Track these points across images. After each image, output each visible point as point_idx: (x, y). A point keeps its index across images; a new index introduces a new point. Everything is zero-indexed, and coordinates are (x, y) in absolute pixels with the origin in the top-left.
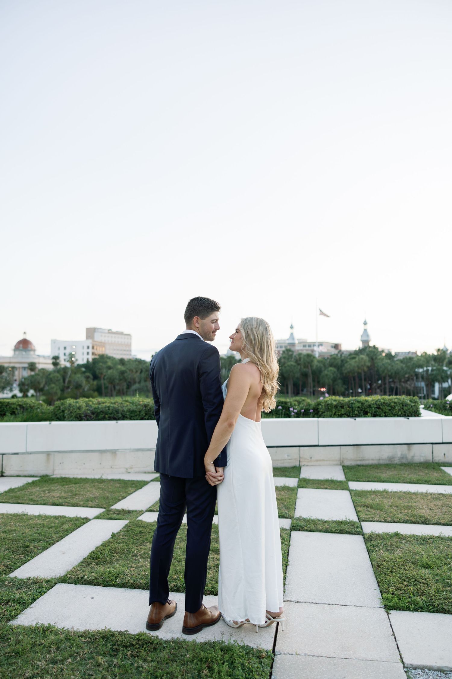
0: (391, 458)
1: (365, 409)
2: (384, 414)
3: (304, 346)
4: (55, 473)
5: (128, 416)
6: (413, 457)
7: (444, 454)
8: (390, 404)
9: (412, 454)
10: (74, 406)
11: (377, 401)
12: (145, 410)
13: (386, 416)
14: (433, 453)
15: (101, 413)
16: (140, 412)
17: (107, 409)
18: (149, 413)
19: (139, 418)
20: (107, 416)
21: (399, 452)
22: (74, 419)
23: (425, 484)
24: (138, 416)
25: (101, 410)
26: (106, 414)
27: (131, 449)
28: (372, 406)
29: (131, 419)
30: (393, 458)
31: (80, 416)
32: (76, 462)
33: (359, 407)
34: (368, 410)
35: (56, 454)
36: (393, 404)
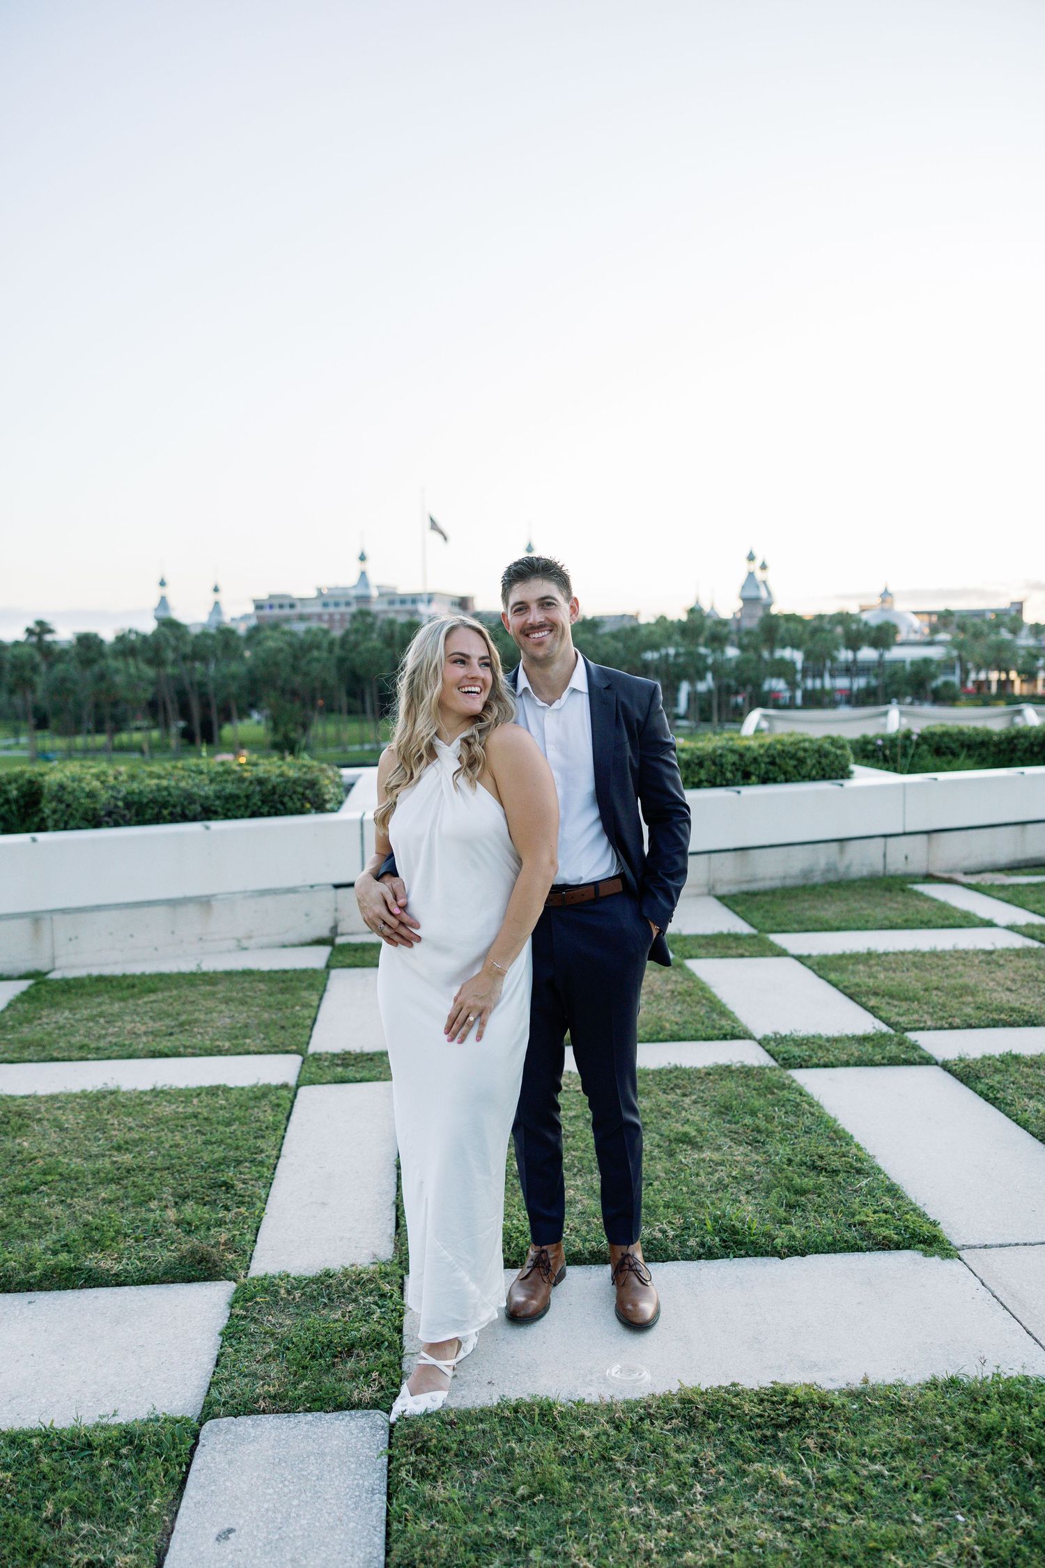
0: (806, 873)
1: (746, 766)
2: (782, 777)
3: (391, 602)
4: (58, 964)
5: (220, 810)
6: (848, 867)
7: (906, 858)
8: (795, 754)
9: (846, 861)
10: (74, 790)
11: (769, 748)
12: (261, 791)
13: (787, 781)
14: (885, 856)
15: (151, 805)
16: (248, 797)
17: (165, 793)
18: (271, 798)
19: (248, 813)
20: (165, 812)
21: (822, 858)
22: (81, 824)
23: (921, 928)
24: (243, 809)
25: (150, 796)
26: (165, 805)
27: (246, 892)
28: (760, 759)
29: (227, 817)
30: (812, 871)
31: (95, 816)
32: (111, 934)
33: (734, 764)
34: (752, 768)
35: (56, 917)
36: (801, 754)
